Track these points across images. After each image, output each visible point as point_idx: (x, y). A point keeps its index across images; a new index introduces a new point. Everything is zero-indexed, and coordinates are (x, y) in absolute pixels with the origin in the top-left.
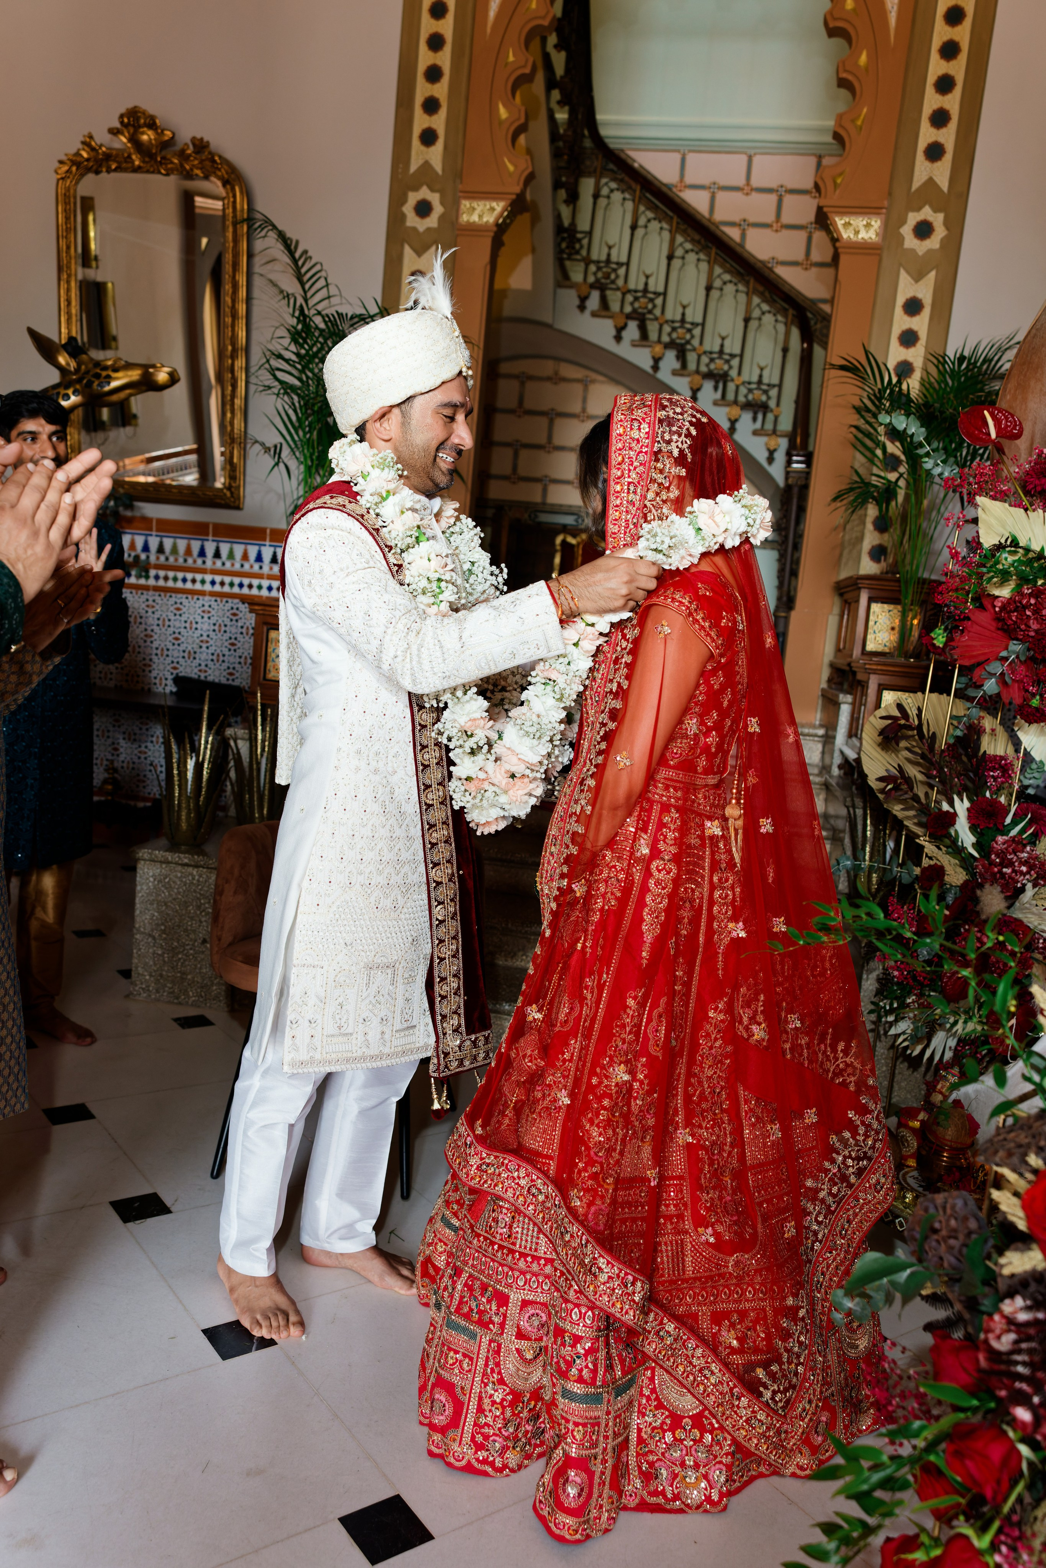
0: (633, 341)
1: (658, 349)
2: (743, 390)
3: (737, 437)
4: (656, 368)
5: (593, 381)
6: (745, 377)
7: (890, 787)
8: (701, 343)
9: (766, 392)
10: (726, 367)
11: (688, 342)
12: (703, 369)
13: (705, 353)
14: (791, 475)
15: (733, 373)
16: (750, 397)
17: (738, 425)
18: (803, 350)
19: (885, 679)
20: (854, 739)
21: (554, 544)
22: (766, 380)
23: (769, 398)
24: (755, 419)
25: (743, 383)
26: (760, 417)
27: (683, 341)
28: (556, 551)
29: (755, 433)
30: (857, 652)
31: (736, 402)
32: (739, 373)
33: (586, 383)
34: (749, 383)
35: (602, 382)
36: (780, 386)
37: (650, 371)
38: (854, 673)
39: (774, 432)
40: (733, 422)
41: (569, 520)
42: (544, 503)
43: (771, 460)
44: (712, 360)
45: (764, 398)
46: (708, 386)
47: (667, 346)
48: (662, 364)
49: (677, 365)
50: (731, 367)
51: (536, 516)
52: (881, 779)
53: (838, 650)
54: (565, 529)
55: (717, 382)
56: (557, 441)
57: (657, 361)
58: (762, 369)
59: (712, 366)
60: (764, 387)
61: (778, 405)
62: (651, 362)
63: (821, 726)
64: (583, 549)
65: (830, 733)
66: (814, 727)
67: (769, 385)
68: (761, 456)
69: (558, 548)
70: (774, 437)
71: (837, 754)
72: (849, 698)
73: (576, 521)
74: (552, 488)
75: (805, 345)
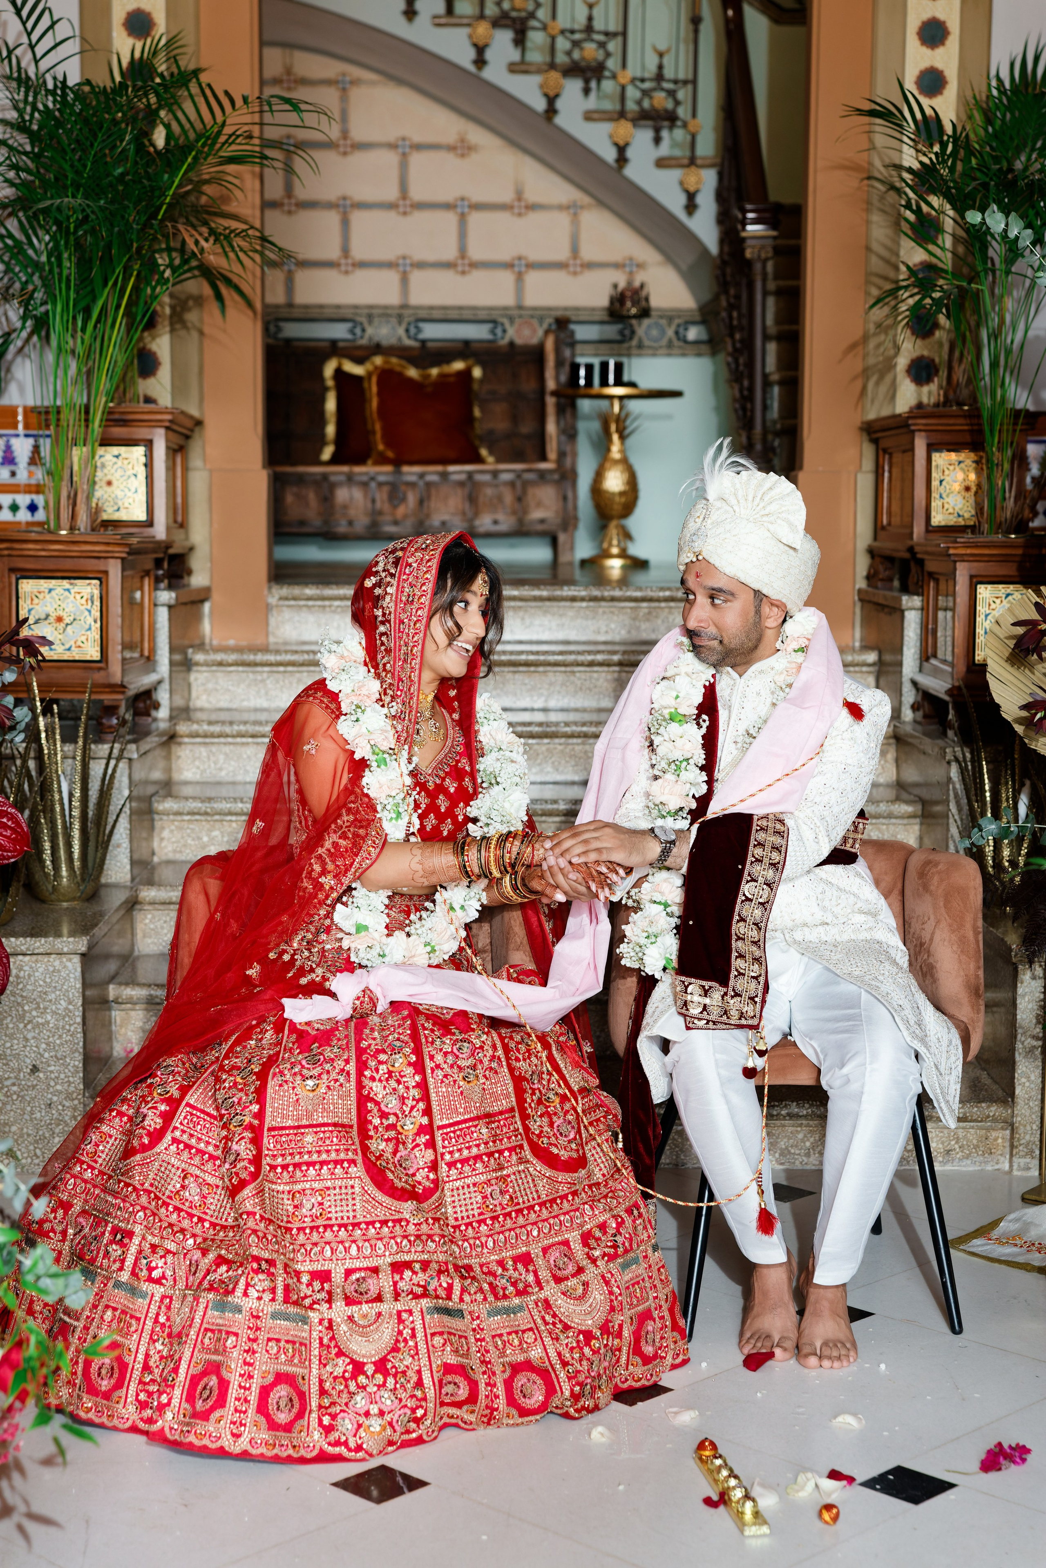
0: (435, 17)
1: (482, 29)
2: (632, 93)
3: (630, 171)
4: (480, 62)
5: (355, 82)
6: (633, 71)
7: (1038, 716)
8: (554, 16)
9: (672, 93)
10: (600, 55)
11: (532, 15)
12: (561, 58)
13: (563, 32)
14: (749, 242)
15: (612, 64)
16: (646, 104)
17: (630, 153)
18: (727, 21)
19: (978, 568)
20: (933, 661)
21: (321, 378)
22: (668, 73)
23: (677, 103)
24: (657, 140)
25: (633, 80)
26: (665, 134)
27: (523, 14)
28: (326, 389)
29: (661, 163)
30: (918, 530)
31: (622, 114)
32: (624, 65)
33: (343, 85)
34: (643, 80)
35: (372, 83)
36: (694, 82)
37: (472, 68)
38: (921, 563)
39: (692, 161)
40: (621, 150)
41: (339, 332)
42: (290, 305)
43: (691, 207)
44: (576, 44)
45: (670, 105)
46: (573, 87)
47: (497, 23)
48: (489, 55)
49: (515, 55)
50: (608, 55)
51: (279, 329)
52: (1025, 707)
53: (878, 529)
54: (334, 348)
55: (587, 81)
56: (301, 193)
57: (480, 50)
58: (661, 55)
59: (576, 55)
60: (666, 85)
61: (694, 115)
62: (472, 54)
63: (866, 647)
64: (379, 384)
65: (888, 658)
66: (853, 650)
67: (676, 82)
68: (675, 203)
69: (330, 383)
70: (693, 168)
71: (907, 689)
72: (917, 601)
73: (352, 331)
74: (302, 277)
75: (730, 13)
